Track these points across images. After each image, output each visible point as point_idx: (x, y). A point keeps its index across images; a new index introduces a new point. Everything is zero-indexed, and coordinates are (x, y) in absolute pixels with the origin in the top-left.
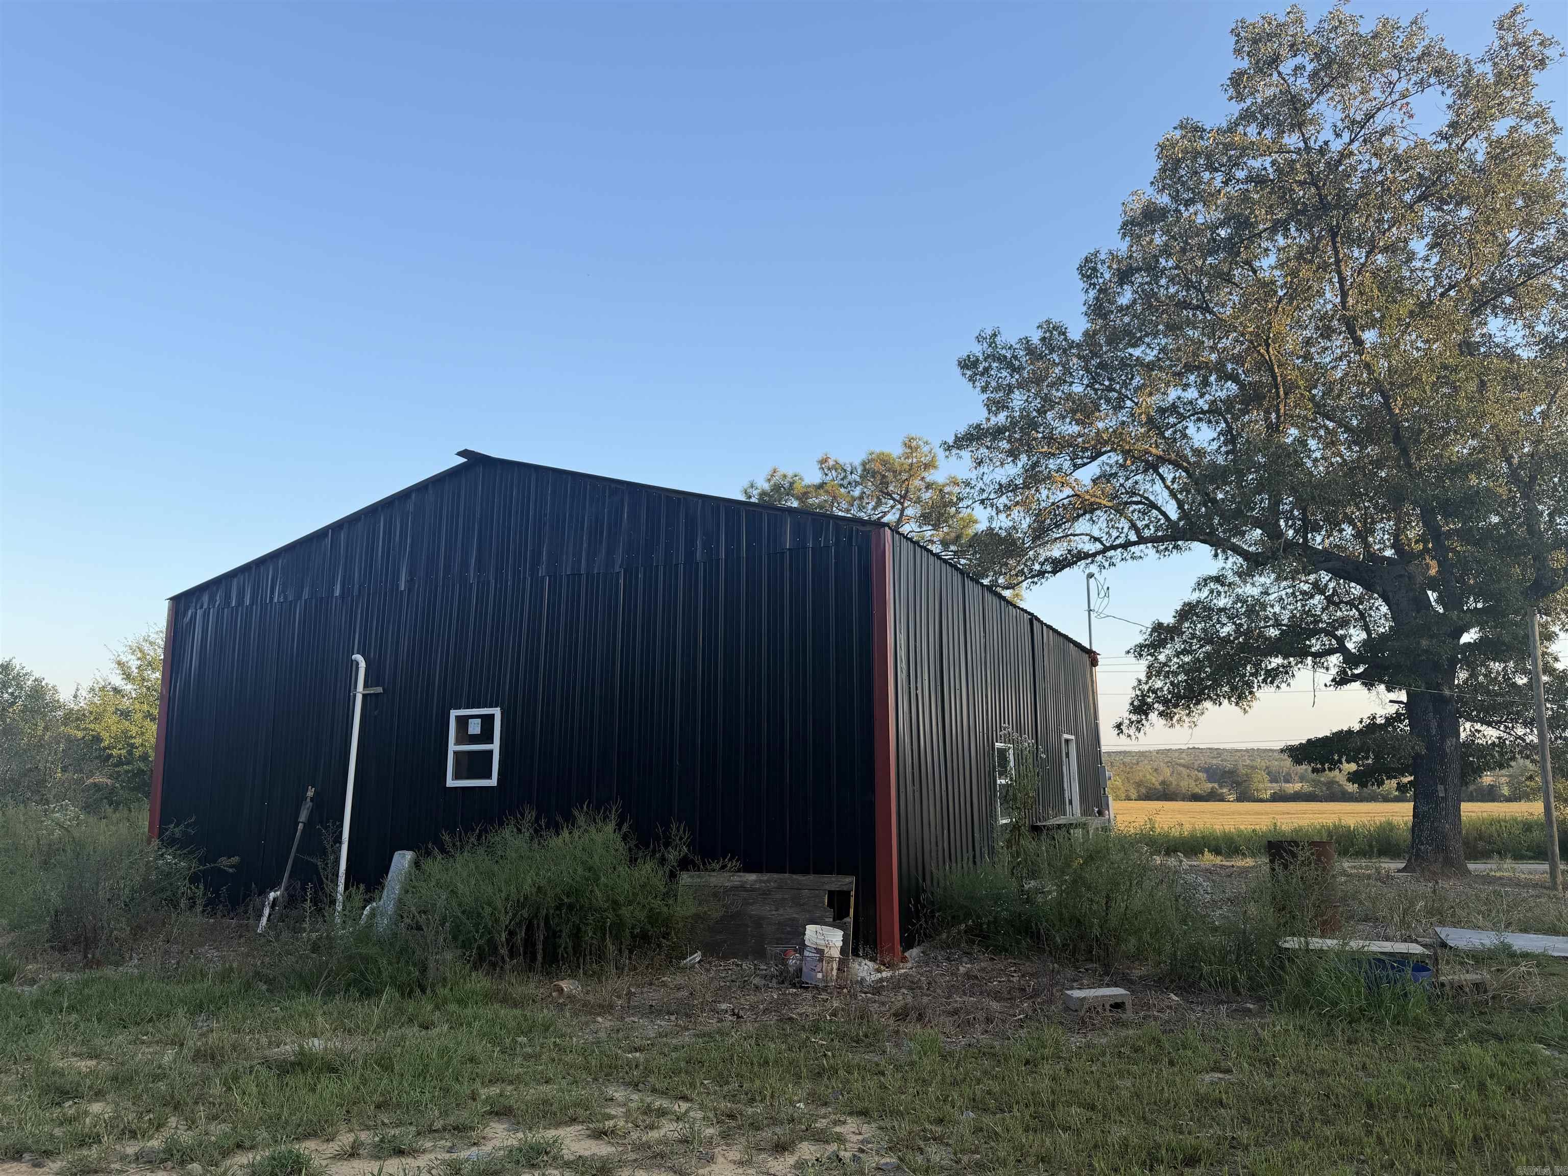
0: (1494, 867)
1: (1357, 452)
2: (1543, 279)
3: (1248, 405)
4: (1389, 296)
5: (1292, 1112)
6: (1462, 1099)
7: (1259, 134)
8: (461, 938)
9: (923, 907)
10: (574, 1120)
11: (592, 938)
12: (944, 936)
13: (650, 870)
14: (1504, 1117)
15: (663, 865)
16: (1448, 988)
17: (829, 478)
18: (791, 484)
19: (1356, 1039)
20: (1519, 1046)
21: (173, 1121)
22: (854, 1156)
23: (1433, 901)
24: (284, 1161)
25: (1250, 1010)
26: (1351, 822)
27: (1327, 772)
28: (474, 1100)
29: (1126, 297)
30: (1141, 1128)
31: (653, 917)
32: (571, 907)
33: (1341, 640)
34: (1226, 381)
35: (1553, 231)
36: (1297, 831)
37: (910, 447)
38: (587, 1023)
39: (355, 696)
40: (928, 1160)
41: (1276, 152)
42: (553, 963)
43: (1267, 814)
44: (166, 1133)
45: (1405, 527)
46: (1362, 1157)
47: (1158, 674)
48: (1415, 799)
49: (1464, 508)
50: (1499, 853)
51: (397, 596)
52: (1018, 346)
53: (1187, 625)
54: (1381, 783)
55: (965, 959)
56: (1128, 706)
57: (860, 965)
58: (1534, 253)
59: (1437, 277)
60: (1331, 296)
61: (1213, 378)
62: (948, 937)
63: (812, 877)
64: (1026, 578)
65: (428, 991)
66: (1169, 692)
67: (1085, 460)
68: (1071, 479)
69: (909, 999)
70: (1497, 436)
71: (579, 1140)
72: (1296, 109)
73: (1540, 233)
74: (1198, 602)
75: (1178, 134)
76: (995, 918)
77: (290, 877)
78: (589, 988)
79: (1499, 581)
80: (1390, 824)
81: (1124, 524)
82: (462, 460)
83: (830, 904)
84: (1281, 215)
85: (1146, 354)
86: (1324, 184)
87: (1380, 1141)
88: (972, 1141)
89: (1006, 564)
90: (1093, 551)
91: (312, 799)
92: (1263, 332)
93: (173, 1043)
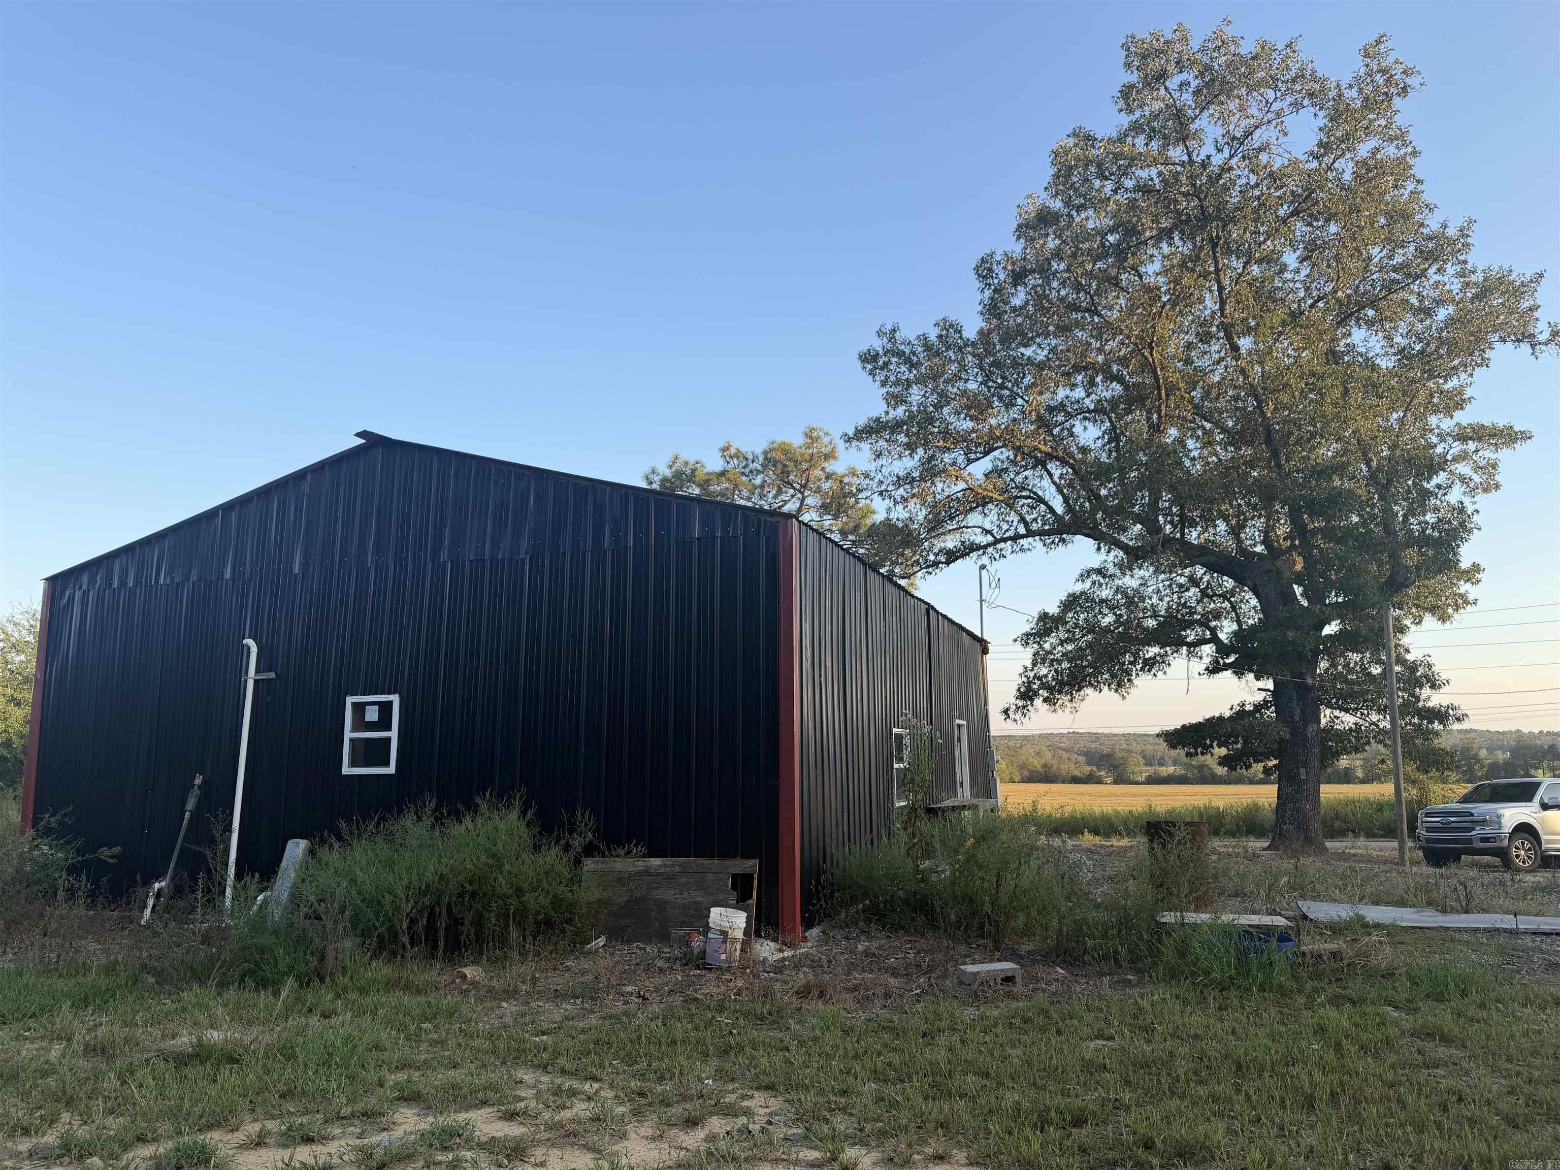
0: (1349, 844)
1: (1232, 452)
2: (1402, 295)
3: (1130, 406)
4: (1263, 305)
5: (1168, 1075)
6: (1321, 1058)
7: (1147, 145)
8: (361, 926)
9: (824, 887)
10: (484, 1103)
11: (495, 924)
12: (843, 915)
13: (554, 857)
14: (1357, 1074)
15: (568, 851)
16: (1308, 957)
17: (731, 466)
18: (693, 471)
19: (1227, 1006)
20: (1369, 1009)
21: (65, 1117)
22: (763, 1128)
23: (1296, 876)
24: (189, 1152)
25: (1130, 981)
26: (1220, 803)
27: (1200, 756)
28: (382, 1086)
29: (1019, 298)
30: (1032, 1093)
31: (557, 903)
32: (474, 894)
33: (1213, 631)
34: (1112, 382)
35: (1412, 248)
36: (1170, 812)
37: (811, 437)
38: (492, 1009)
39: (246, 681)
40: (834, 1130)
41: (1162, 164)
42: (455, 950)
43: (1142, 796)
44: (60, 1128)
45: (1274, 525)
46: (1232, 1114)
47: (1043, 661)
48: (1279, 781)
49: (1328, 507)
50: (1353, 831)
51: (290, 579)
52: (916, 342)
53: (1070, 615)
54: (1248, 767)
55: (863, 938)
56: (1015, 692)
57: (762, 945)
58: (1395, 270)
59: (1307, 289)
60: (1210, 303)
61: (1099, 379)
62: (846, 917)
63: (716, 860)
64: (921, 569)
65: (328, 980)
66: (1054, 679)
67: (978, 455)
68: (965, 474)
69: (811, 977)
70: (1358, 440)
71: (491, 1122)
72: (1181, 123)
73: (1400, 251)
74: (1082, 593)
75: (1071, 142)
76: (892, 897)
77: (177, 864)
78: (492, 974)
79: (1358, 577)
80: (1255, 805)
81: (1014, 517)
82: (361, 441)
83: (734, 887)
84: (1165, 224)
85: (1037, 354)
86: (1206, 197)
87: (1248, 1097)
88: (874, 1110)
89: (902, 555)
90: (985, 543)
91: (199, 787)
92: (1148, 336)
93: (59, 1038)
